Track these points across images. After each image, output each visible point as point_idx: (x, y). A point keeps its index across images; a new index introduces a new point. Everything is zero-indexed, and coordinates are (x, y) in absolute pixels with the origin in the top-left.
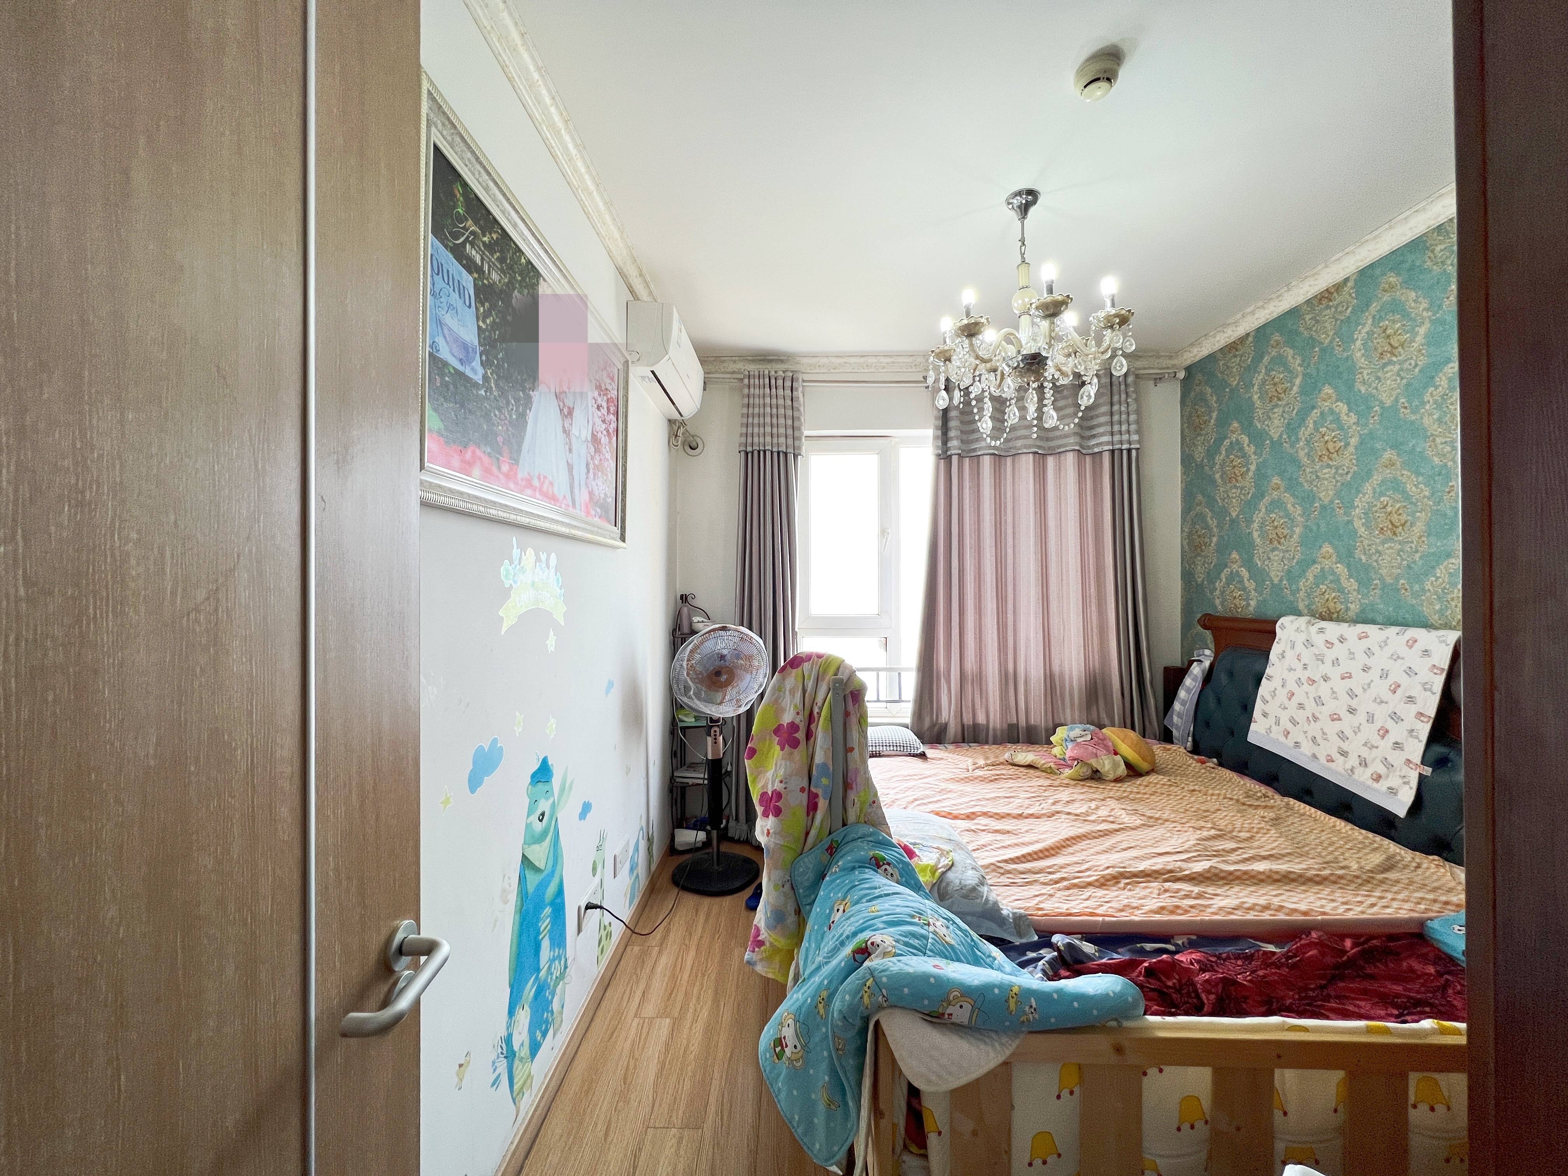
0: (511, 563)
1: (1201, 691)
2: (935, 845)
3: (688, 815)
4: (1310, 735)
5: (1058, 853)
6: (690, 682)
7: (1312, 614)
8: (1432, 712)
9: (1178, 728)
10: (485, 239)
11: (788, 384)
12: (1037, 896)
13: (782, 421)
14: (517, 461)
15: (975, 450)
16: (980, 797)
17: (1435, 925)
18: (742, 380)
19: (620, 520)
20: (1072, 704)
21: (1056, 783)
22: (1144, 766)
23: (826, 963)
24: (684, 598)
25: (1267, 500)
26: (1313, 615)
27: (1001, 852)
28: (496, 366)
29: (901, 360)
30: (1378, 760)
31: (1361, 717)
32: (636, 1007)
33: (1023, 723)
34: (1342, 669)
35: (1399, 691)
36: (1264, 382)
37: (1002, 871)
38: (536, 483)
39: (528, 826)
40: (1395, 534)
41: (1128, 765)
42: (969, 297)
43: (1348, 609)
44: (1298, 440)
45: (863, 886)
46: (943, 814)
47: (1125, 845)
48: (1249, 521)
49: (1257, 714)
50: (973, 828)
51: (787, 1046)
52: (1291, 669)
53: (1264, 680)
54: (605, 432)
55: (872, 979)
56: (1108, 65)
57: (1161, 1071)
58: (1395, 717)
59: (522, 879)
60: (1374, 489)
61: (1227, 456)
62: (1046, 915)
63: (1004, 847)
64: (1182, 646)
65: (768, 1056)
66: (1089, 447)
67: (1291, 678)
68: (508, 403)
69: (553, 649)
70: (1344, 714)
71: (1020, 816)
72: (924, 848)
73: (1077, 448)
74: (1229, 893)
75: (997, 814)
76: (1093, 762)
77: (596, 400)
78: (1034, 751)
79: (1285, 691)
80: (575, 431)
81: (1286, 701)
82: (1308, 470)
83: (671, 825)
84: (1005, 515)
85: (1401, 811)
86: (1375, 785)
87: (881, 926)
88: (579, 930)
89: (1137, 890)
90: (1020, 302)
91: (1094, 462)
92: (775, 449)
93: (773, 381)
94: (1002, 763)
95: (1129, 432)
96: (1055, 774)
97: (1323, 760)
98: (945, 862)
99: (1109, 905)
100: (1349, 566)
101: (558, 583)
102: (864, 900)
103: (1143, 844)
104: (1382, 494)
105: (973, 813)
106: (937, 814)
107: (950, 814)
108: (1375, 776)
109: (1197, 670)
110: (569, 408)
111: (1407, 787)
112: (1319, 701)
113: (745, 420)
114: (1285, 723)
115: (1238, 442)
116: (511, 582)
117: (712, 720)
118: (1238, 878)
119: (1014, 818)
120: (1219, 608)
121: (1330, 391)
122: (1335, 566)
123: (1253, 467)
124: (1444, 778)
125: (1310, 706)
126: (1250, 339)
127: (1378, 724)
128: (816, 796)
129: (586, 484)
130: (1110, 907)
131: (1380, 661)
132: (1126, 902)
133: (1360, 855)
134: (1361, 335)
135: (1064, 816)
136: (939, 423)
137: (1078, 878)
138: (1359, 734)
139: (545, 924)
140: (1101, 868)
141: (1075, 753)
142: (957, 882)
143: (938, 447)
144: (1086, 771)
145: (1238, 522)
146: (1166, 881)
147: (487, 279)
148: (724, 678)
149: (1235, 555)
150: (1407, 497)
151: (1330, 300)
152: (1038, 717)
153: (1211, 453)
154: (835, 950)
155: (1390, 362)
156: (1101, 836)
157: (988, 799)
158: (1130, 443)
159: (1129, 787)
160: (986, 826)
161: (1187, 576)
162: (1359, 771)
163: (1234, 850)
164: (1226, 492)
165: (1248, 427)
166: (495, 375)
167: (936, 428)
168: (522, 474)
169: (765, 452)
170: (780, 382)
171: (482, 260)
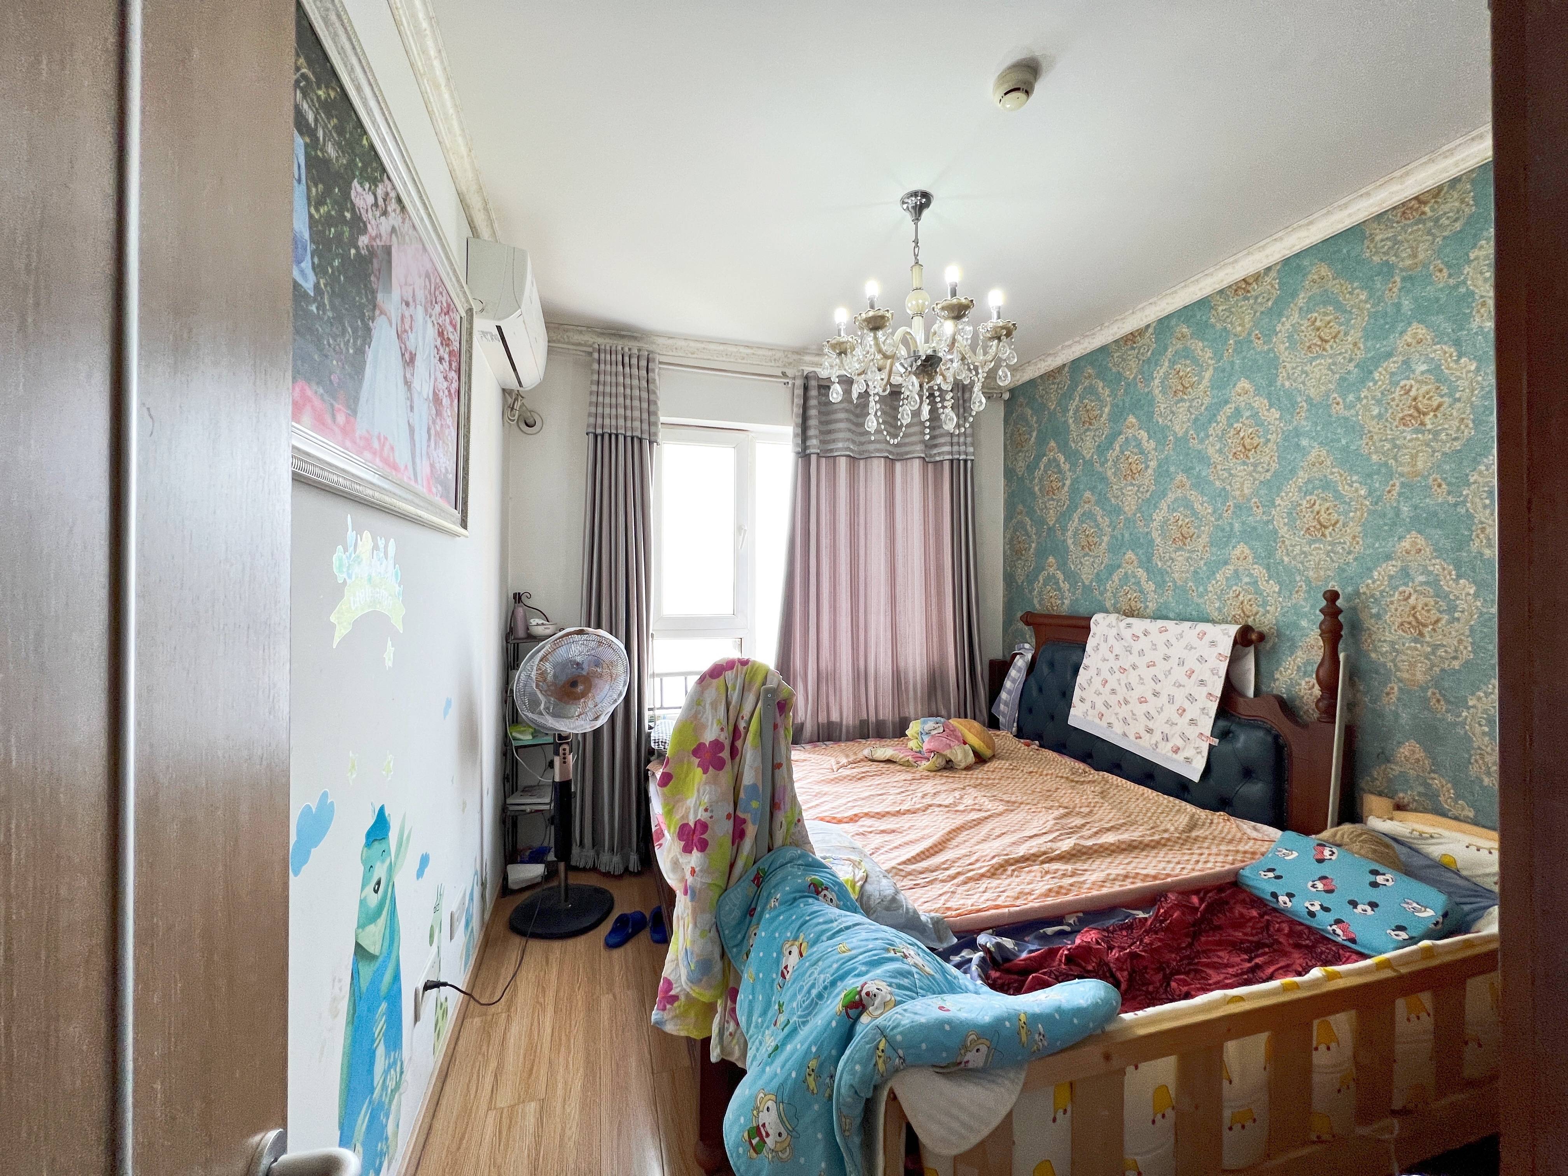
0: (346, 550)
1: (1026, 681)
2: (845, 857)
3: (520, 846)
4: (1120, 717)
5: (945, 848)
6: (540, 695)
7: (1117, 611)
8: (1218, 693)
9: (1004, 717)
10: (320, 93)
11: (643, 363)
12: (941, 895)
13: (636, 403)
14: (355, 412)
15: (831, 450)
16: (855, 797)
17: (1246, 872)
18: (590, 354)
19: (461, 502)
20: (915, 698)
21: (918, 776)
22: (988, 753)
23: (804, 1023)
24: (518, 598)
25: (1080, 511)
26: (1118, 613)
27: (895, 853)
28: (330, 277)
29: (760, 352)
30: (1177, 735)
31: (1164, 698)
32: (488, 1097)
33: (872, 718)
34: (1146, 659)
35: (1194, 676)
36: (1078, 407)
37: (903, 873)
38: (376, 445)
39: (363, 902)
40: (1184, 544)
41: (976, 754)
42: (873, 289)
43: (1147, 607)
44: (1107, 461)
45: (815, 921)
46: (828, 819)
47: (997, 832)
48: (1064, 530)
49: (1075, 700)
50: (861, 830)
51: (768, 1135)
52: (1105, 660)
53: (1081, 670)
54: (446, 392)
55: (884, 1039)
56: (1028, 77)
57: (1136, 1067)
58: (1191, 698)
59: (355, 975)
60: (1169, 506)
61: (1045, 471)
62: (959, 915)
63: (896, 847)
64: (1004, 641)
65: (741, 1150)
66: (931, 456)
67: (1105, 667)
68: (344, 331)
69: (391, 665)
70: (1149, 696)
71: (898, 813)
72: (836, 862)
73: (923, 455)
74: (1094, 867)
75: (878, 813)
76: (947, 753)
77: (438, 350)
78: (892, 746)
79: (1100, 679)
80: (416, 385)
81: (1100, 687)
82: (1115, 487)
83: (503, 860)
84: (858, 517)
85: (1196, 778)
86: (1174, 756)
87: (864, 968)
88: (417, 1018)
89: (1023, 875)
90: (914, 302)
91: (935, 470)
92: (629, 434)
93: (627, 359)
94: (862, 760)
95: (965, 444)
96: (912, 766)
97: (1132, 737)
98: (860, 874)
99: (1005, 894)
100: (1147, 571)
101: (397, 579)
102: (824, 938)
103: (1012, 829)
104: (1174, 510)
105: (856, 815)
106: (822, 819)
107: (834, 818)
108: (1175, 749)
109: (1020, 663)
110: (411, 353)
111: (1200, 756)
112: (1129, 687)
113: (594, 399)
114: (1100, 707)
115: (1055, 460)
116: (345, 576)
117: (561, 737)
118: (1096, 851)
119: (894, 815)
120: (1037, 607)
121: (1134, 420)
122: (1136, 570)
123: (1068, 482)
124: (1228, 747)
125: (1122, 691)
126: (1066, 369)
127: (1177, 705)
128: (744, 821)
129: (428, 453)
130: (1008, 897)
131: (1177, 651)
132: (1018, 889)
133: (1170, 817)
134: (1159, 374)
135: (937, 809)
136: (800, 421)
137: (973, 870)
138: (1162, 714)
139: (380, 1026)
140: (988, 858)
141: (931, 746)
142: (877, 894)
143: (797, 445)
144: (941, 762)
145: (1055, 531)
146: (1043, 862)
147: (321, 150)
148: (580, 688)
149: (1051, 559)
150: (1195, 514)
151: (1135, 343)
152: (887, 713)
153: (1031, 468)
154: (812, 1007)
155: (1182, 400)
156: (976, 825)
157: (863, 799)
158: (966, 454)
159: (979, 773)
160: (870, 827)
161: (1009, 578)
162: (1162, 745)
163: (1084, 825)
164: (1044, 503)
165: (1064, 447)
166: (328, 288)
167: (797, 425)
168: (361, 428)
169: (617, 436)
170: (634, 361)
171: (316, 120)
